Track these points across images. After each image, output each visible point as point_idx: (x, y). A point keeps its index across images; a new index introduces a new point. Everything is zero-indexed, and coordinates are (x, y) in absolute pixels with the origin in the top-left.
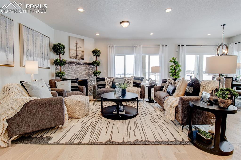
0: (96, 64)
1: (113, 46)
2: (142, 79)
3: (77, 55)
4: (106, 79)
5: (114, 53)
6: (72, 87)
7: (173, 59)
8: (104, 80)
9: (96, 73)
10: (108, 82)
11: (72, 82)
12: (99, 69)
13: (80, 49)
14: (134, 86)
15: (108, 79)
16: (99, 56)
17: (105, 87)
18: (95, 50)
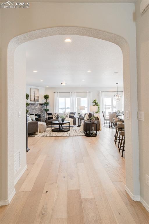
0: (46, 104)
1: (57, 92)
2: (74, 114)
3: (35, 99)
4: (53, 114)
5: (58, 96)
6: (35, 118)
8: (52, 115)
9: (47, 110)
10: (54, 116)
11: (35, 116)
12: (48, 107)
13: (37, 95)
14: (69, 118)
15: (54, 114)
16: (48, 99)
17: (52, 119)
18: (46, 95)
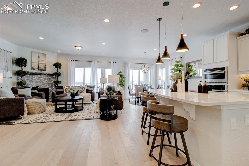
0: (58, 74)
1: (73, 60)
2: (93, 87)
3: (39, 67)
4: (65, 87)
5: (74, 66)
6: (32, 93)
7: (120, 72)
8: (63, 88)
9: (57, 82)
10: (66, 89)
11: (32, 89)
12: (60, 79)
13: (42, 62)
14: (87, 92)
15: (66, 87)
16: (60, 68)
17: (63, 94)
18: (57, 63)
